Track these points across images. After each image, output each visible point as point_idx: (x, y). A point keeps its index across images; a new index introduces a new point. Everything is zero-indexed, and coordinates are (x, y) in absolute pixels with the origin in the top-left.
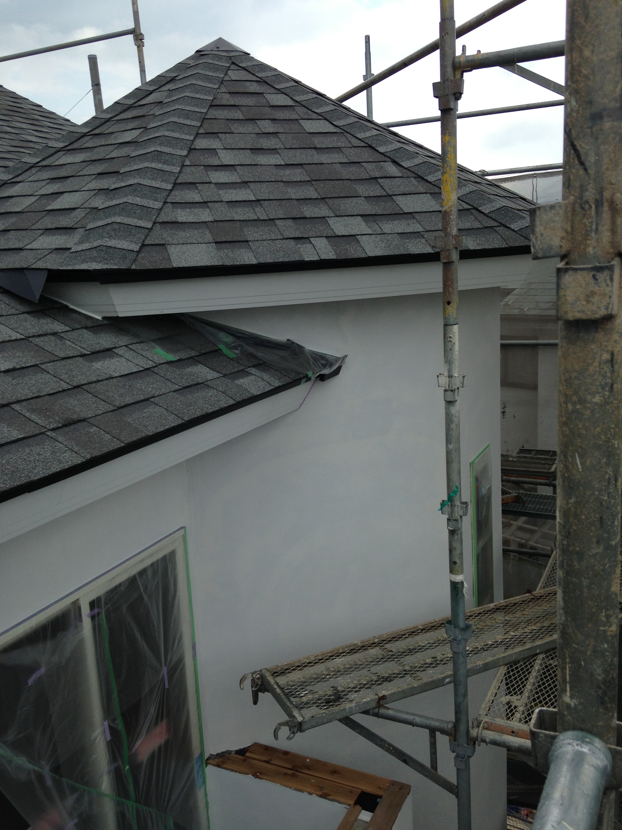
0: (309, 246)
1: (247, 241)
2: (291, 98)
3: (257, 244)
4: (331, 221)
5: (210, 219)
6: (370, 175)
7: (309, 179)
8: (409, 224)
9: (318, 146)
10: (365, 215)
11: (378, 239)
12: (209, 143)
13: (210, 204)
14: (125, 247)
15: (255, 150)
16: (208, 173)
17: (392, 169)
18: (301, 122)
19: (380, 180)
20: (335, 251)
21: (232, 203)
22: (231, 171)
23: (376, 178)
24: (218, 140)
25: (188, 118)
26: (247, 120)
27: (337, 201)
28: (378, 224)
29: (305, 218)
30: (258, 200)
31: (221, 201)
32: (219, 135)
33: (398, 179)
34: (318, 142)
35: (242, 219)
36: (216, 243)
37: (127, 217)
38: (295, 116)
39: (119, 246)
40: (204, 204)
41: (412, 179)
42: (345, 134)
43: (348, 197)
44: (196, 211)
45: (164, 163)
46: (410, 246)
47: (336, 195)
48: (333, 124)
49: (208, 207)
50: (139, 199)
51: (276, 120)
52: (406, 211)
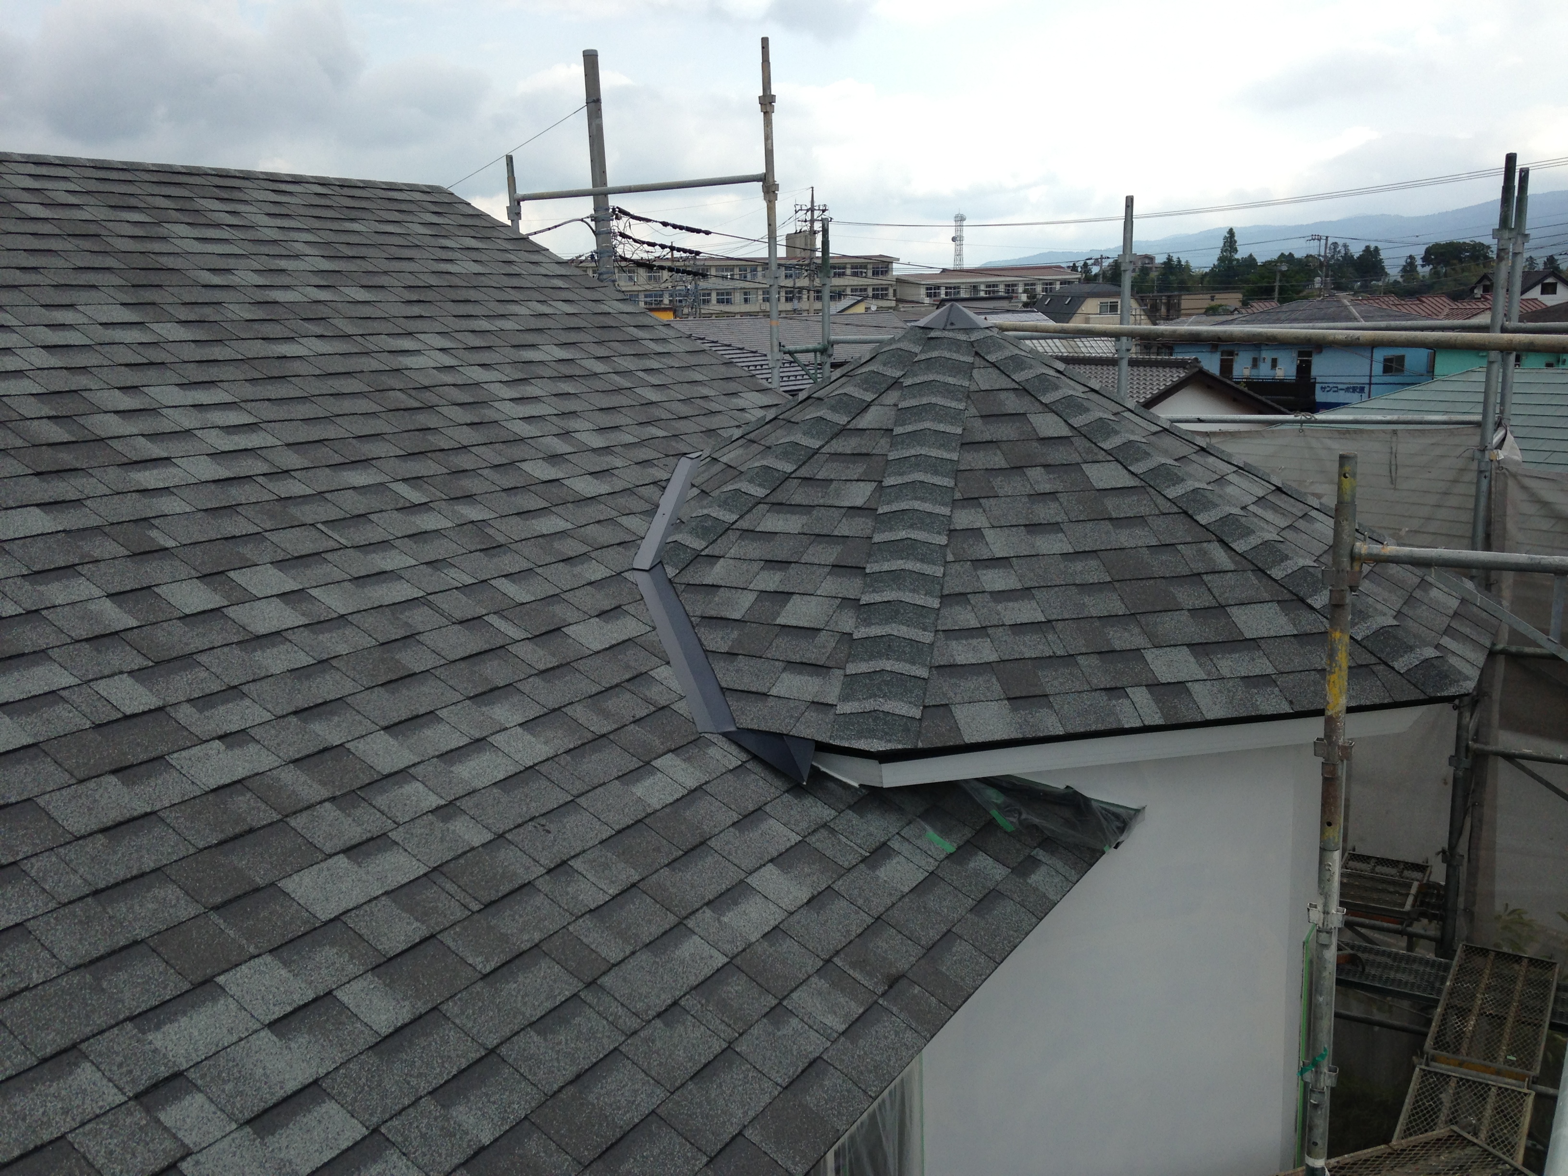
0: (1127, 702)
1: (1046, 696)
2: (1065, 421)
3: (1058, 698)
4: (1149, 656)
5: (993, 657)
6: (1191, 570)
7: (1109, 579)
8: (1253, 660)
9: (1114, 515)
10: (1194, 644)
11: (1215, 690)
12: (971, 518)
13: (990, 631)
14: (903, 712)
15: (1033, 528)
16: (979, 572)
17: (1220, 557)
18: (1084, 466)
19: (1205, 577)
20: (1162, 712)
21: (1018, 628)
22: (1005, 567)
23: (1199, 574)
24: (981, 510)
25: (936, 473)
26: (1013, 468)
27: (1151, 618)
28: (1211, 660)
29: (1113, 651)
30: (1049, 621)
31: (1003, 625)
32: (981, 501)
33: (1230, 574)
34: (1114, 506)
35: (1034, 656)
36: (1009, 699)
37: (897, 660)
38: (1075, 458)
39: (897, 712)
40: (982, 631)
41: (1250, 574)
42: (1149, 489)
43: (1165, 611)
44: (974, 642)
45: (922, 561)
46: (1259, 700)
47: (1150, 609)
48: (1129, 471)
49: (988, 636)
50: (904, 629)
51: (1049, 465)
52: (1248, 635)
